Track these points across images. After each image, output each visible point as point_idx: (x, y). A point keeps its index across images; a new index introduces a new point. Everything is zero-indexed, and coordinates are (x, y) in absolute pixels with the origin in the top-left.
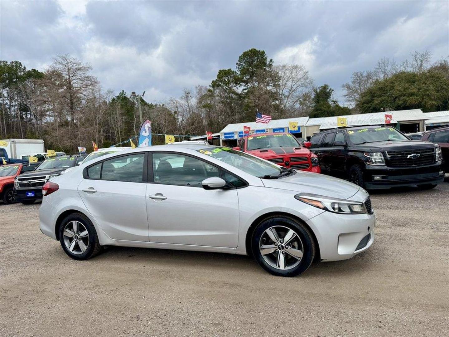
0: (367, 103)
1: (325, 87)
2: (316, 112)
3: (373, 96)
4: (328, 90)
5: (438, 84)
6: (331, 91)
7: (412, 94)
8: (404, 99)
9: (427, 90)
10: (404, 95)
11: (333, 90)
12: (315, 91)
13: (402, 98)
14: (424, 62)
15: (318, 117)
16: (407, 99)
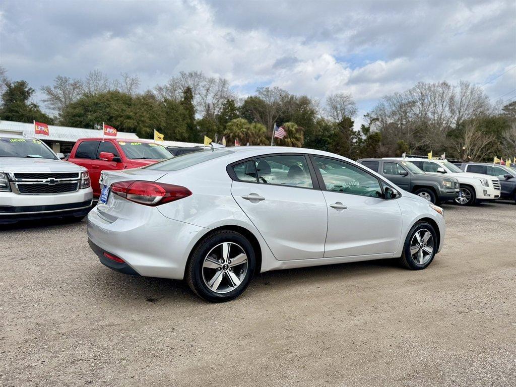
0: (79, 117)
1: (22, 84)
2: (10, 114)
3: (86, 110)
4: (26, 89)
5: (151, 112)
6: (30, 91)
7: (129, 117)
8: (121, 121)
9: (142, 117)
10: (121, 117)
11: (34, 91)
12: (9, 86)
13: (119, 119)
14: (133, 87)
15: (12, 120)
16: (125, 121)
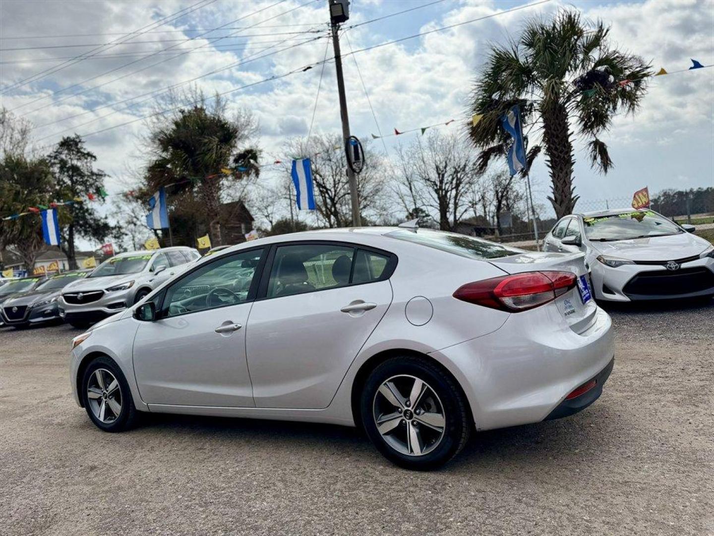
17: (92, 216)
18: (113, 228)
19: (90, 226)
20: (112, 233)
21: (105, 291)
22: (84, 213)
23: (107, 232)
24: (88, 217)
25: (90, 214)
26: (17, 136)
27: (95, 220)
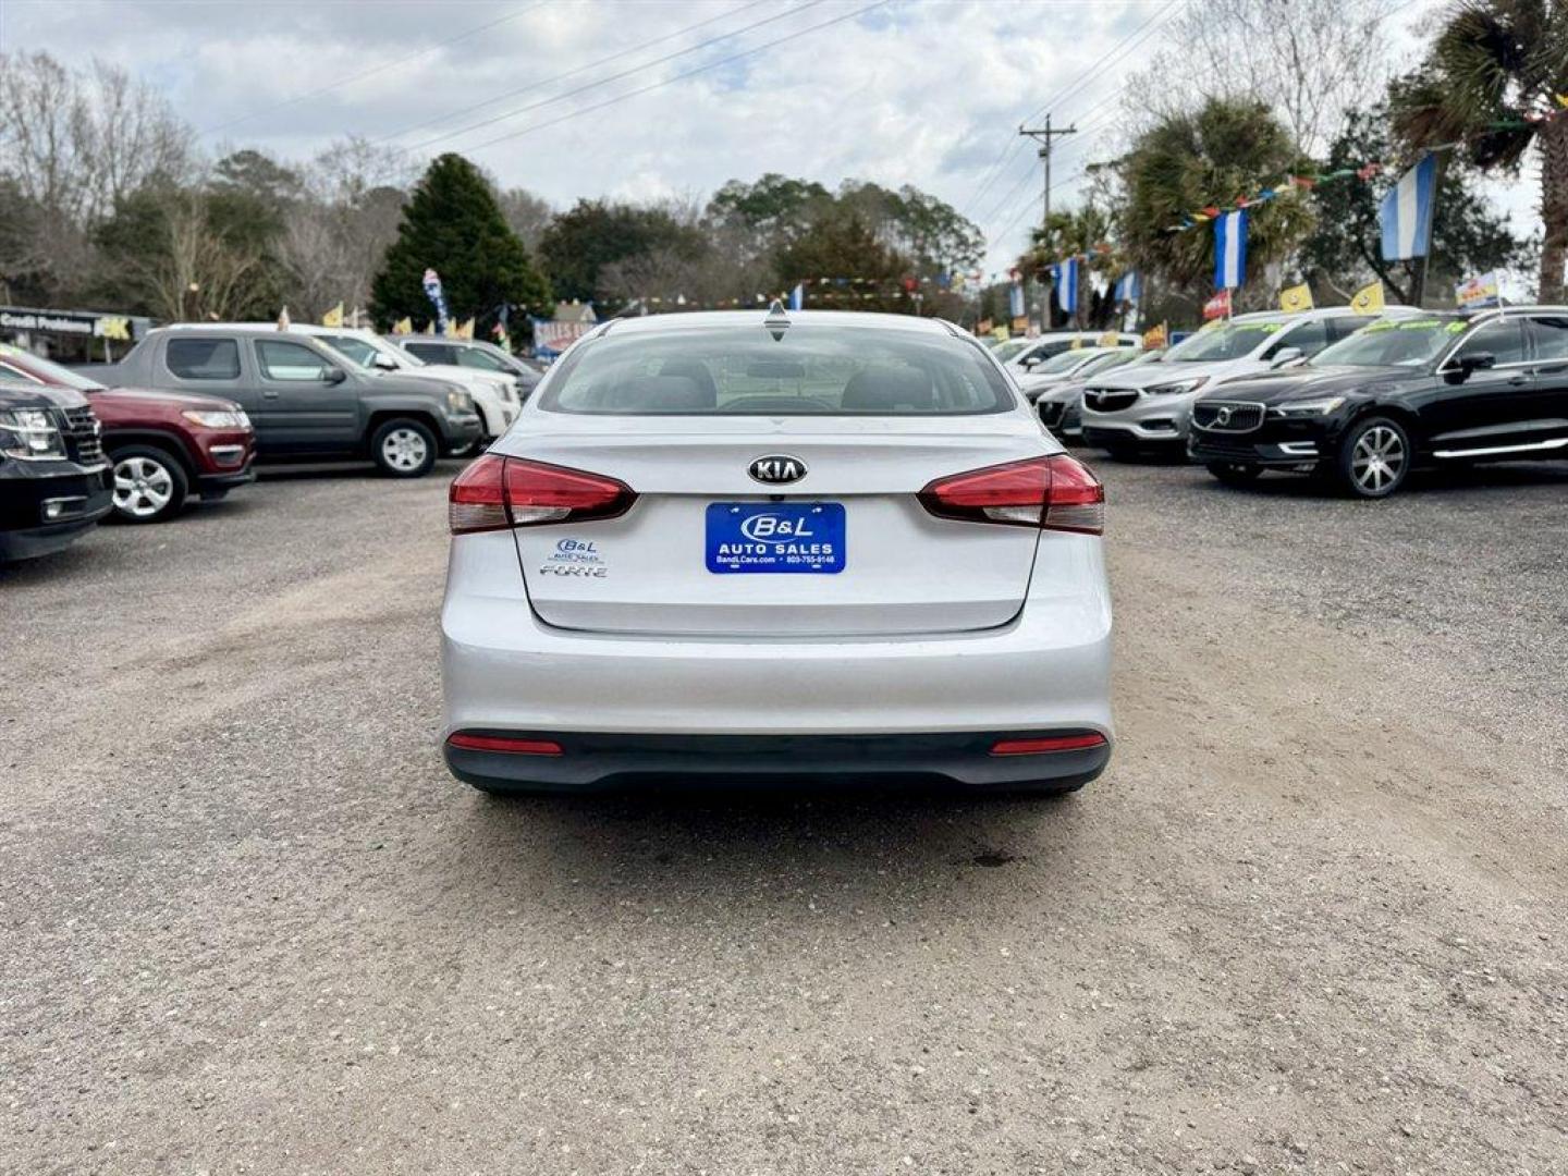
17: (1480, 216)
18: (1523, 246)
19: (1471, 238)
20: (1515, 258)
21: (1142, 393)
22: (1461, 210)
23: (1504, 255)
24: (1469, 216)
25: (1477, 210)
26: (1356, 37)
27: (1482, 224)
